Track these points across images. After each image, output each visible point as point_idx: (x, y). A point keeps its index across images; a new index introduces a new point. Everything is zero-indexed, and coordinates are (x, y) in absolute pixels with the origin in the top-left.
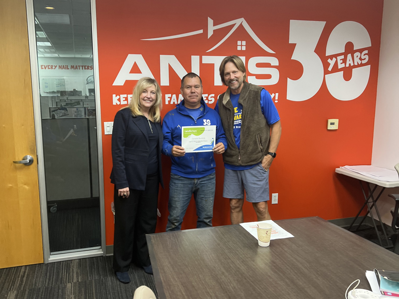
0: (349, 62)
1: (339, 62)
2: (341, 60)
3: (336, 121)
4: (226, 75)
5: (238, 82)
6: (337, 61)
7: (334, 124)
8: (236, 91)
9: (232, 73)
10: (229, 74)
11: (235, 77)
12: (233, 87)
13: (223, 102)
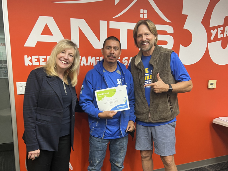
0: (226, 33)
1: (219, 32)
2: (220, 31)
3: (215, 82)
4: (138, 37)
5: (150, 44)
6: (217, 31)
7: (213, 84)
8: (148, 53)
9: (145, 35)
10: (141, 35)
11: (147, 39)
12: (144, 49)
13: (135, 63)
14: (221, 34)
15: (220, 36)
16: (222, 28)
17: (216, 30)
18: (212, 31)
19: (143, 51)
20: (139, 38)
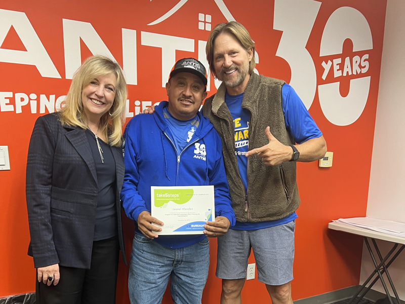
0: (347, 69)
1: (336, 67)
2: (337, 65)
3: (330, 155)
4: (217, 58)
5: (239, 72)
6: (332, 65)
7: (327, 159)
8: (237, 90)
9: (229, 54)
10: (222, 56)
11: (233, 62)
12: (230, 83)
13: (212, 109)
14: (338, 70)
15: (337, 74)
16: (339, 61)
17: (330, 63)
18: (323, 64)
19: (229, 86)
20: (219, 61)
